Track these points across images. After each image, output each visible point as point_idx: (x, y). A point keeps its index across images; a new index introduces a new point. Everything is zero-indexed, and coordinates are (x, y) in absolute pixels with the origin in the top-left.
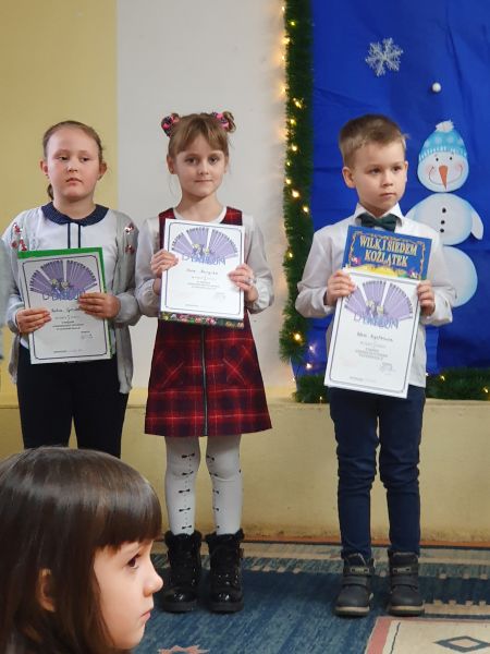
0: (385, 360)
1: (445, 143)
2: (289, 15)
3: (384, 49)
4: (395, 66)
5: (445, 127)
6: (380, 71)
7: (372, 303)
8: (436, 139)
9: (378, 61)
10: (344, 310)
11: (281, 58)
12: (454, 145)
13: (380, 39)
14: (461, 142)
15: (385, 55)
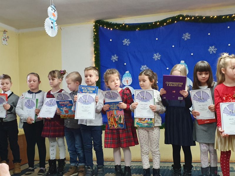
0: (89, 112)
1: (127, 75)
2: (95, 51)
3: (114, 57)
4: (117, 60)
5: (127, 72)
6: (114, 61)
7: (85, 100)
8: (125, 75)
9: (113, 59)
10: (78, 102)
11: (94, 60)
12: (129, 76)
13: (114, 55)
14: (131, 75)
15: (115, 58)
